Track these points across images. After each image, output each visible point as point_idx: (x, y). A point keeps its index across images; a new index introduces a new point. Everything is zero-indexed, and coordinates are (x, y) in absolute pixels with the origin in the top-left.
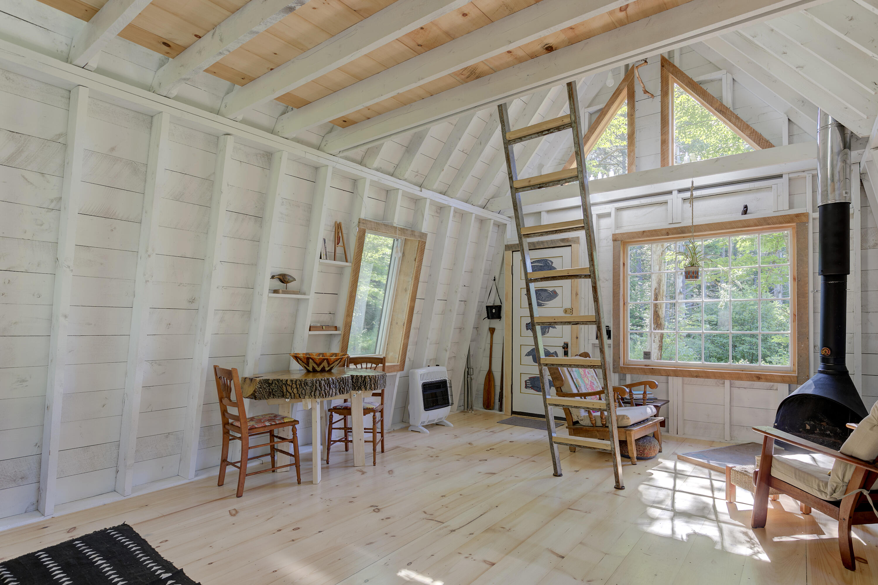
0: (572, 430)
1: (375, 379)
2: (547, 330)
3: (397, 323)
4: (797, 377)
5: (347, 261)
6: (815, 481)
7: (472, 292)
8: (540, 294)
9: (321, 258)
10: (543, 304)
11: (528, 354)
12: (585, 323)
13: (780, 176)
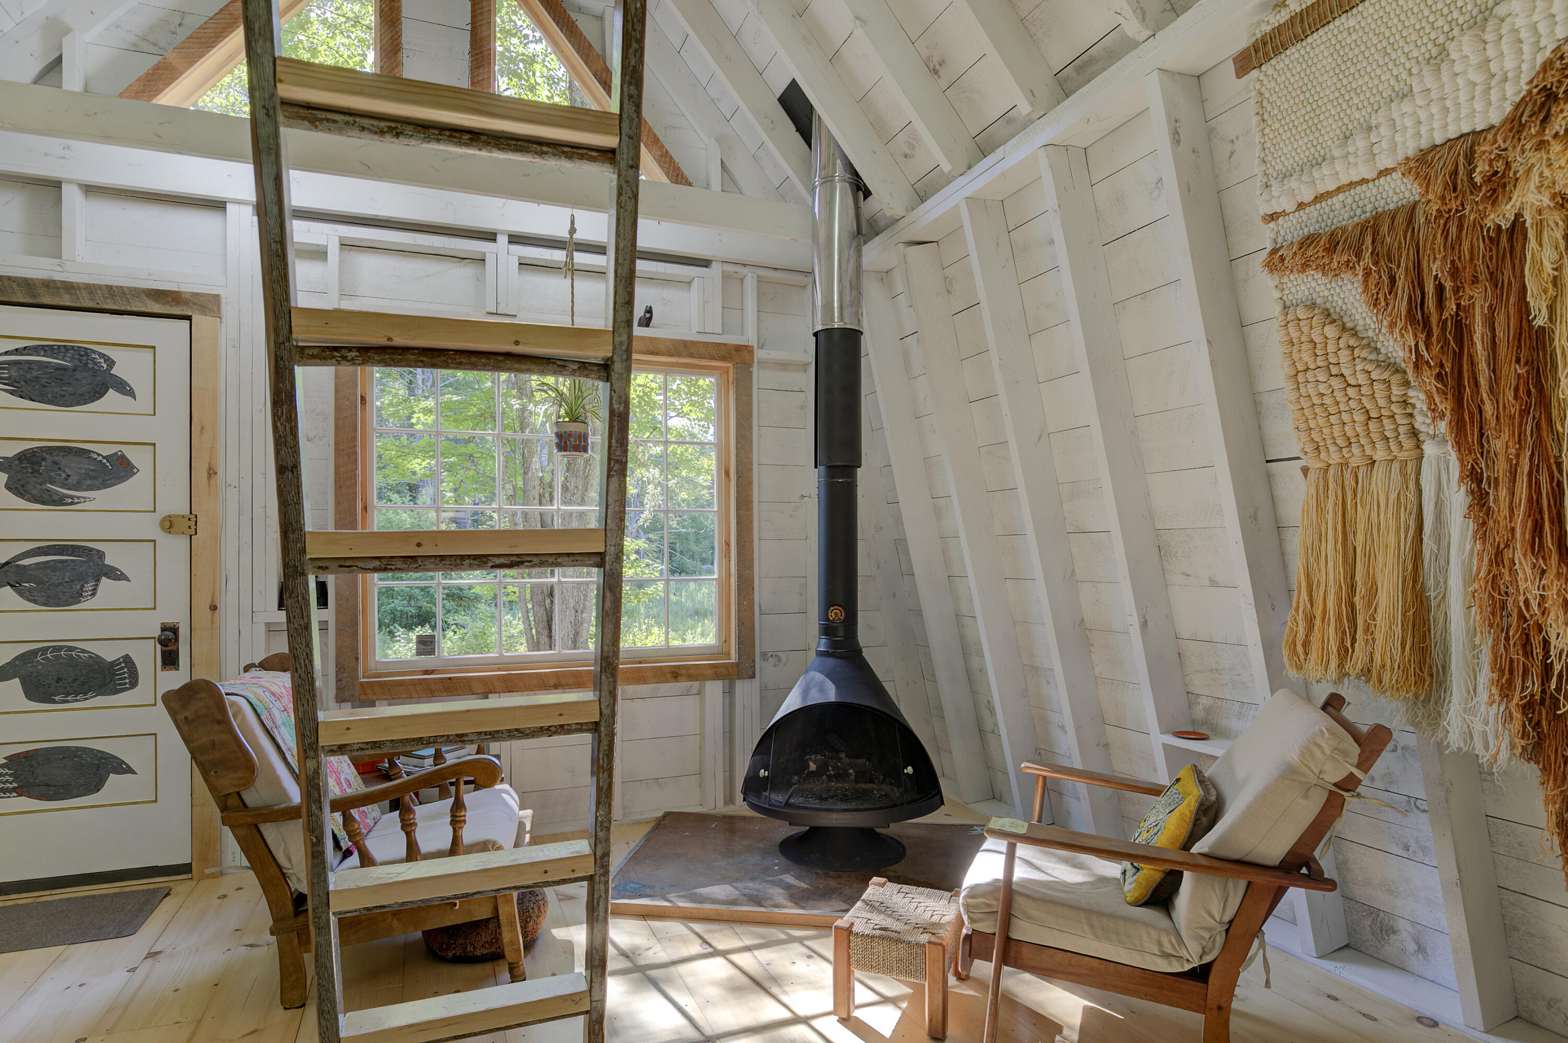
2: (89, 587)
4: (737, 664)
6: (1148, 934)
8: (55, 463)
10: (72, 497)
13: (706, 263)
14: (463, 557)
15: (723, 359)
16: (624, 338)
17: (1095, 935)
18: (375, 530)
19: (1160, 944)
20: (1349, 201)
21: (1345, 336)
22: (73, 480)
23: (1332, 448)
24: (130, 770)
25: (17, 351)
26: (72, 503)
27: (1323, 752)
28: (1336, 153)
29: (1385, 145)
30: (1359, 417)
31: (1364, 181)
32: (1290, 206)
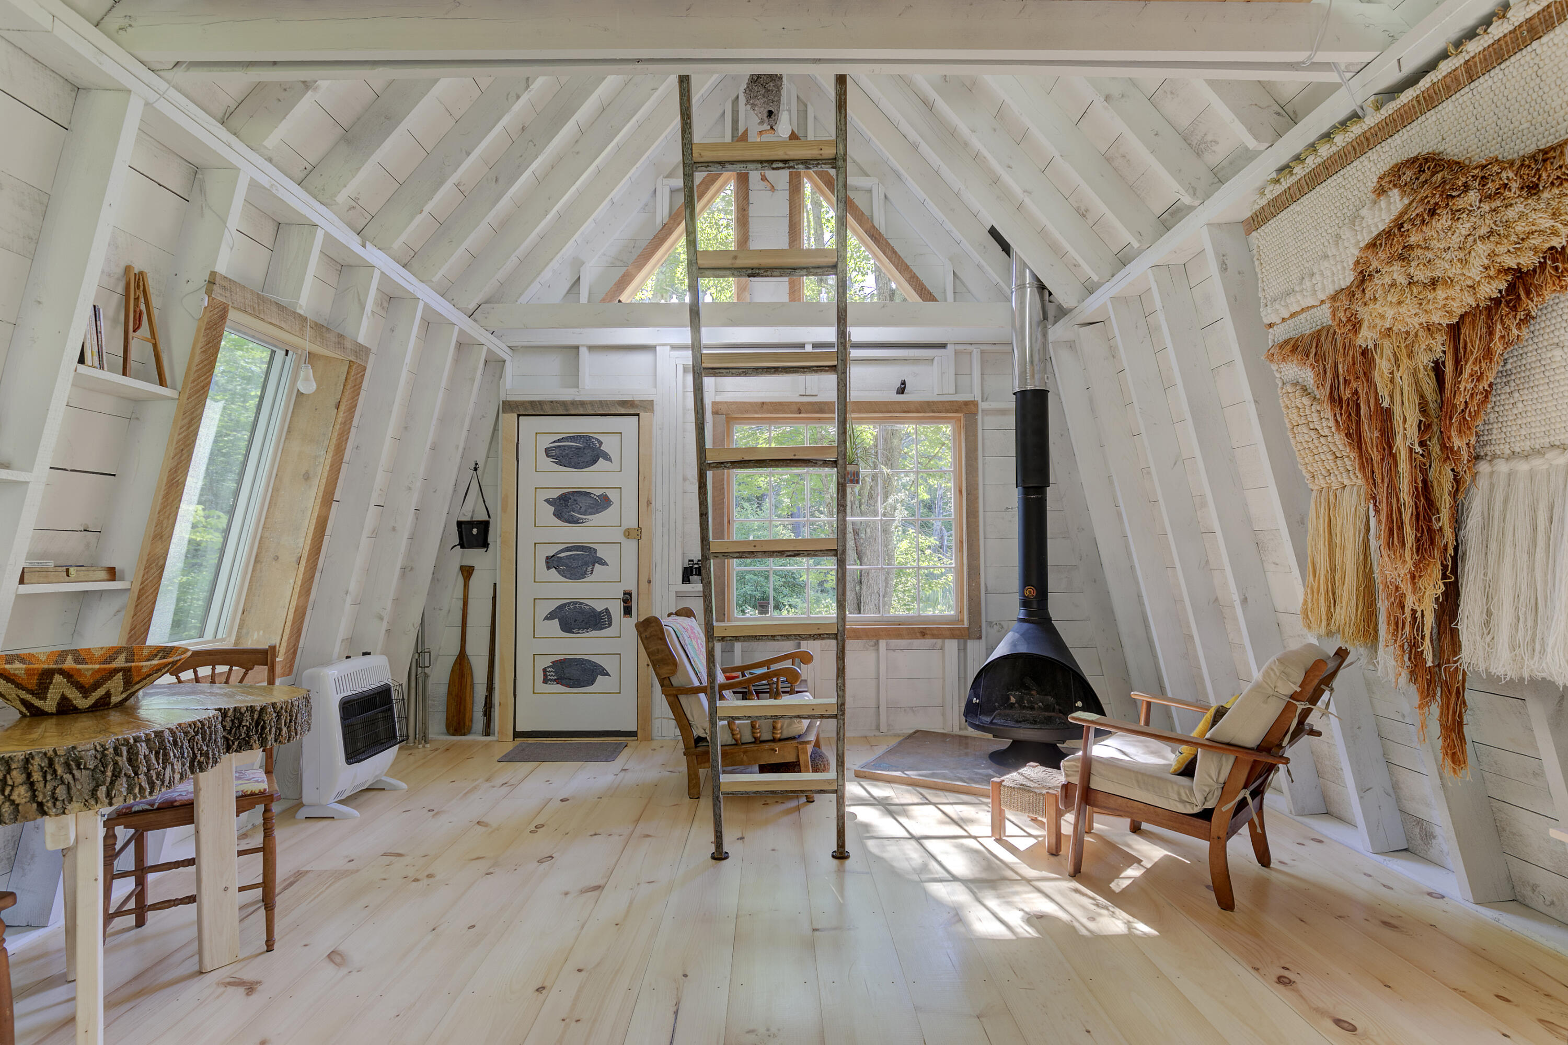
0: (694, 757)
1: (291, 711)
2: (589, 569)
3: (276, 558)
4: (968, 629)
5: (162, 382)
6: (1172, 787)
7: (435, 492)
8: (575, 500)
9: (81, 360)
10: (582, 519)
11: (550, 617)
12: (813, 553)
13: (943, 346)
14: (773, 552)
15: (956, 411)
16: (843, 448)
17: (1139, 787)
18: (735, 539)
19: (1179, 794)
20: (1308, 318)
21: (1315, 403)
22: (583, 510)
23: (1321, 477)
24: (607, 674)
25: (559, 441)
26: (583, 522)
27: (1275, 674)
28: (1297, 289)
29: (1319, 285)
30: (1330, 457)
31: (1313, 307)
32: (1279, 321)
